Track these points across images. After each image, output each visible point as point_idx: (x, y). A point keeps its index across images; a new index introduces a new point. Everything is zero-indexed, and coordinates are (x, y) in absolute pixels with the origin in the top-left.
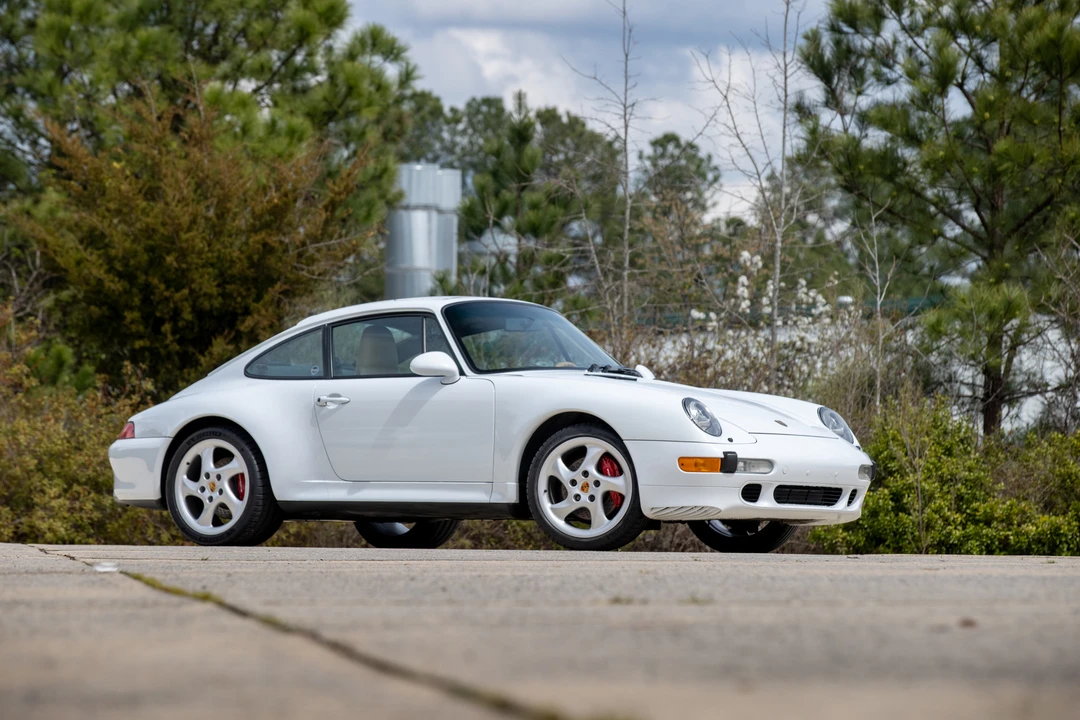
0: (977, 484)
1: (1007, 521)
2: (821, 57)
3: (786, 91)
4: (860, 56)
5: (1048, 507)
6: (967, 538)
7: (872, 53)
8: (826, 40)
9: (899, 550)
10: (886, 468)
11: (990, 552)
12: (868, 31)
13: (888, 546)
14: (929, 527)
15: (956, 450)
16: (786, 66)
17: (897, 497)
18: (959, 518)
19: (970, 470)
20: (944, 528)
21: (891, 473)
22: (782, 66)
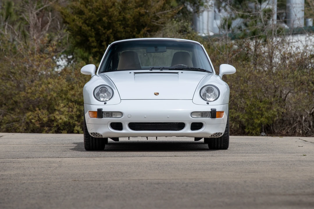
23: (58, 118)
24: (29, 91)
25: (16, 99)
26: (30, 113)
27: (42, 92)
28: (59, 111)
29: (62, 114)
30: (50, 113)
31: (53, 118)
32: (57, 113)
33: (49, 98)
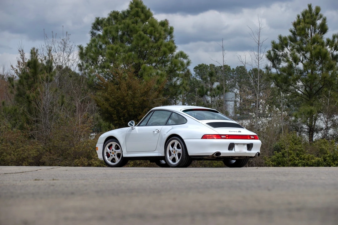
0: (302, 151)
1: (308, 159)
2: (271, 56)
3: (259, 64)
4: (279, 56)
5: (318, 156)
6: (299, 163)
7: (282, 55)
8: (272, 52)
9: (284, 166)
10: (281, 148)
11: (304, 166)
12: (281, 50)
13: (281, 165)
14: (290, 160)
15: (297, 143)
16: (259, 58)
17: (283, 154)
18: (298, 158)
19: (300, 148)
20: (294, 161)
21: (282, 149)
22: (258, 58)
23: (94, 162)
24: (77, 147)
25: (69, 152)
26: (77, 160)
27: (84, 148)
28: (94, 158)
29: (96, 161)
30: (89, 160)
31: (91, 163)
32: (93, 160)
33: (88, 151)
